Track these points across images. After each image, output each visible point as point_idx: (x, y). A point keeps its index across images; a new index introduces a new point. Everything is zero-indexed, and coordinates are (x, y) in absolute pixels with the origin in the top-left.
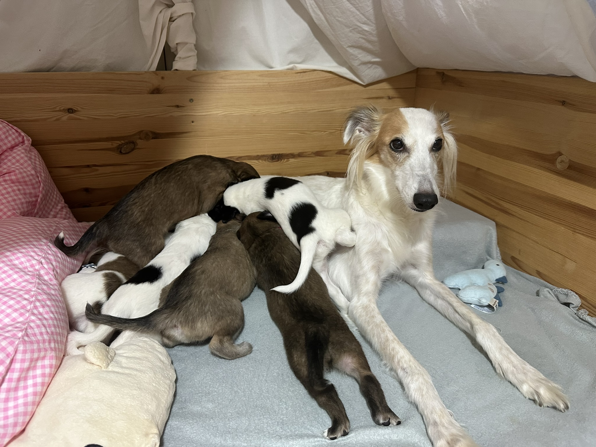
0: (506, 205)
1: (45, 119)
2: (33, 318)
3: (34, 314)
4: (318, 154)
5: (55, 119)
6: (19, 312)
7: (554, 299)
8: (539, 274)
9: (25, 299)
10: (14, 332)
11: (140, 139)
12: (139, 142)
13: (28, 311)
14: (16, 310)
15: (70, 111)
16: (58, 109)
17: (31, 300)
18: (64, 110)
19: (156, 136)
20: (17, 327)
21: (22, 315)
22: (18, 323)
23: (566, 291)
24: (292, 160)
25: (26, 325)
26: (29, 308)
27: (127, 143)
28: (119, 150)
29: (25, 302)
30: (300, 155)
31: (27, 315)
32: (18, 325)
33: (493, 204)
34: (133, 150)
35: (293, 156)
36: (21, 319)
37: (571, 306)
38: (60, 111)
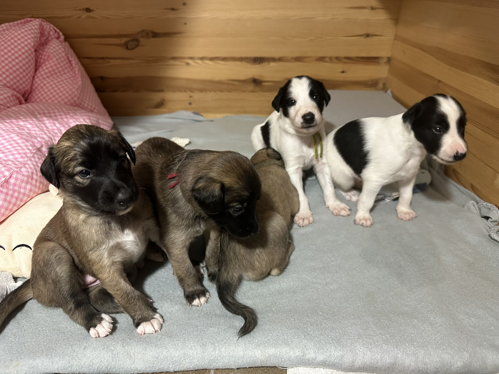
1: (69, 17)
2: (29, 162)
3: (30, 160)
4: (298, 59)
5: (77, 16)
6: (21, 155)
7: (476, 212)
8: (473, 188)
9: (29, 149)
10: (12, 167)
11: (143, 37)
12: (142, 40)
13: (28, 157)
14: (19, 153)
15: (88, 10)
16: (78, 8)
17: (32, 151)
18: (83, 10)
19: (155, 35)
20: (15, 164)
21: (22, 157)
22: (18, 161)
23: (490, 205)
24: (272, 64)
25: (22, 165)
26: (29, 155)
27: (132, 41)
28: (126, 46)
29: (28, 151)
30: (280, 60)
31: (26, 159)
32: (17, 163)
34: (137, 46)
35: (273, 60)
36: (21, 160)
37: (490, 220)
38: (80, 10)
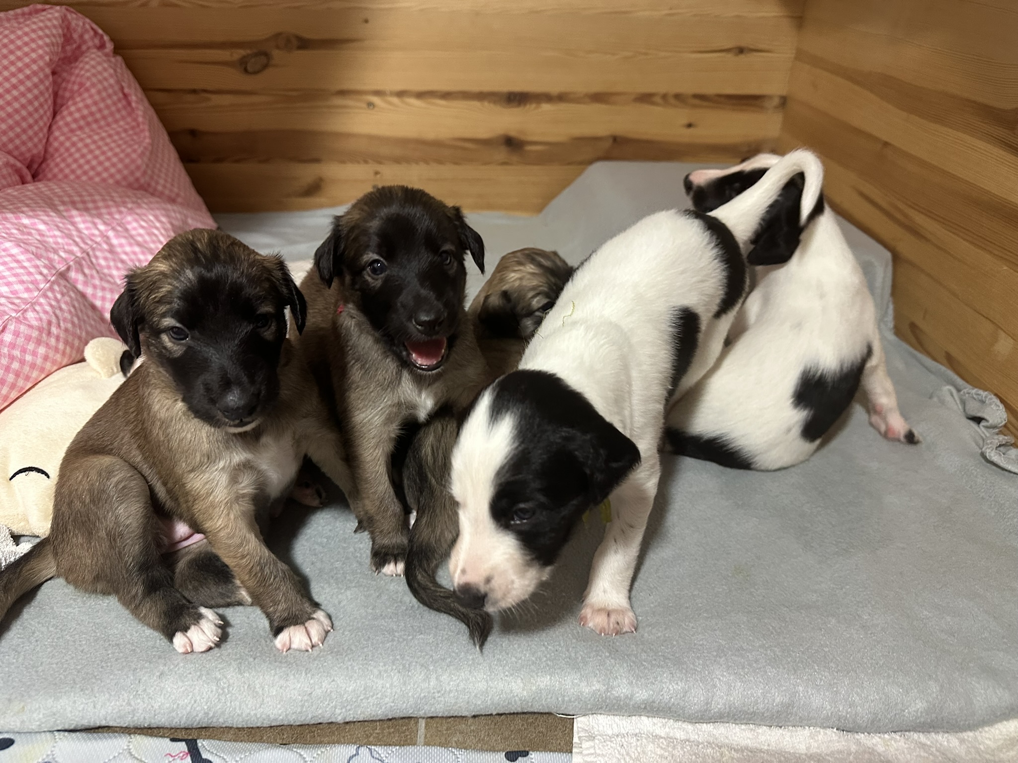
0: (920, 219)
1: (124, 4)
2: (42, 300)
3: (45, 296)
4: (598, 98)
5: (139, 2)
6: (25, 285)
7: (955, 407)
8: (951, 361)
9: (41, 273)
10: (6, 309)
11: (278, 47)
12: (276, 54)
13: (40, 290)
14: (22, 282)
17: (49, 278)
19: (304, 44)
20: (13, 303)
21: (28, 290)
22: (19, 298)
23: (984, 394)
24: (546, 107)
25: (28, 306)
26: (42, 286)
27: (256, 55)
28: (243, 66)
29: (39, 277)
30: (561, 98)
31: (36, 294)
32: (17, 301)
33: (899, 216)
34: (265, 66)
35: (547, 98)
36: (25, 295)
37: (983, 423)
